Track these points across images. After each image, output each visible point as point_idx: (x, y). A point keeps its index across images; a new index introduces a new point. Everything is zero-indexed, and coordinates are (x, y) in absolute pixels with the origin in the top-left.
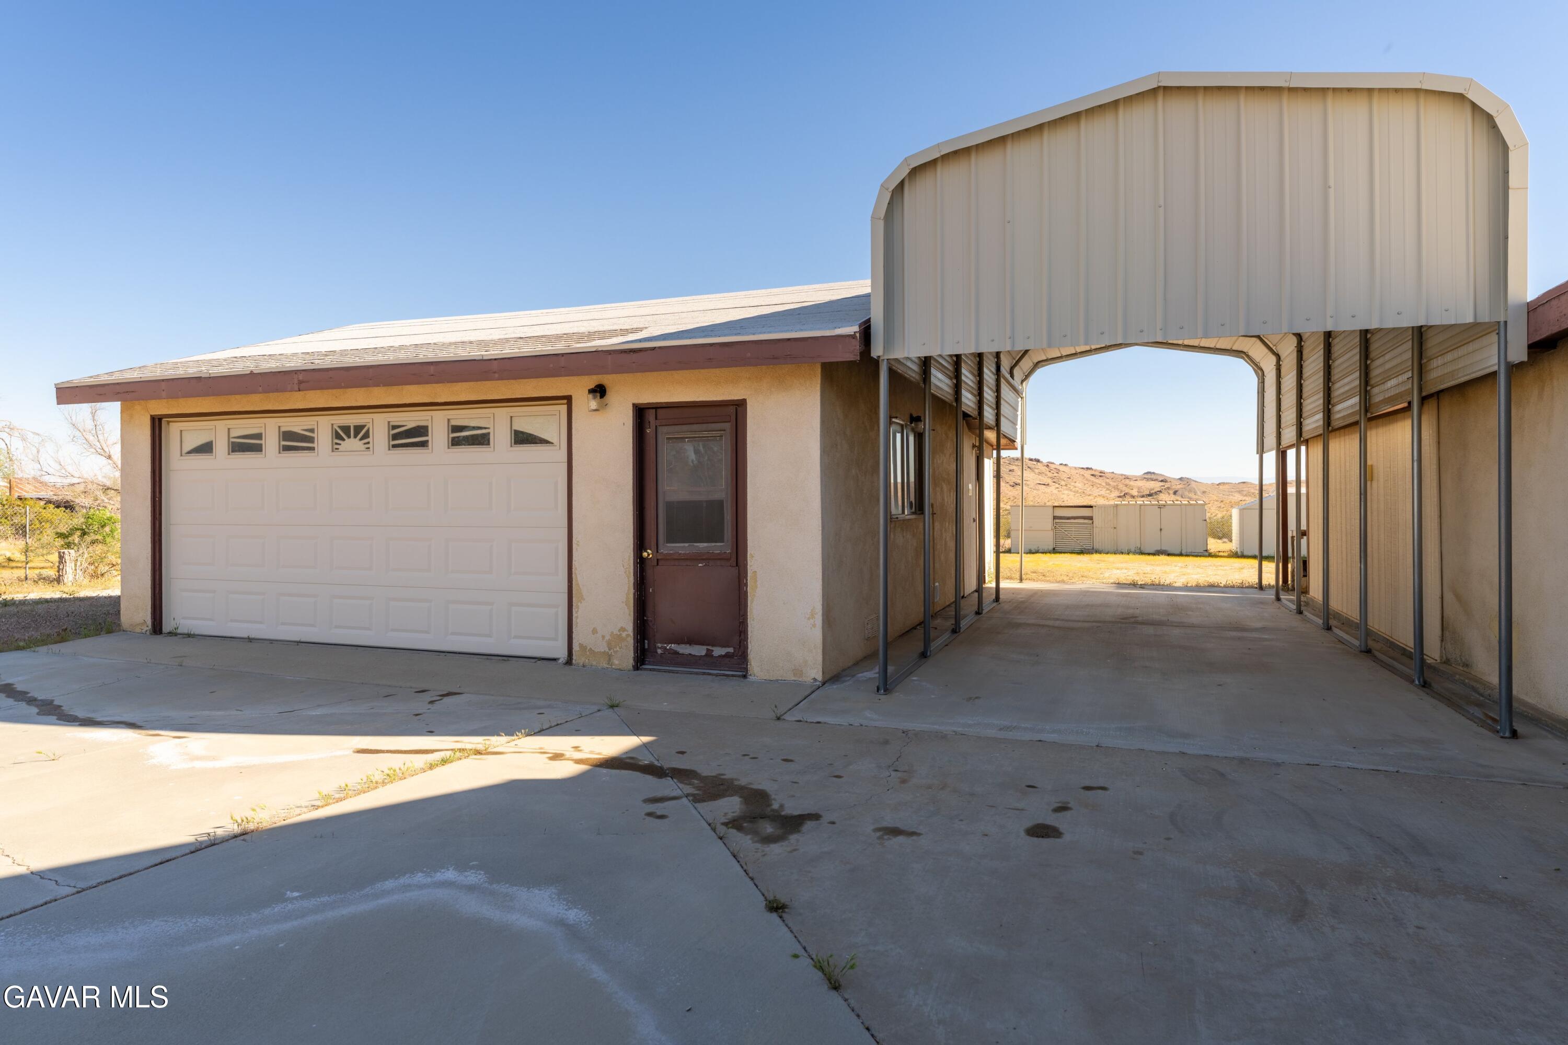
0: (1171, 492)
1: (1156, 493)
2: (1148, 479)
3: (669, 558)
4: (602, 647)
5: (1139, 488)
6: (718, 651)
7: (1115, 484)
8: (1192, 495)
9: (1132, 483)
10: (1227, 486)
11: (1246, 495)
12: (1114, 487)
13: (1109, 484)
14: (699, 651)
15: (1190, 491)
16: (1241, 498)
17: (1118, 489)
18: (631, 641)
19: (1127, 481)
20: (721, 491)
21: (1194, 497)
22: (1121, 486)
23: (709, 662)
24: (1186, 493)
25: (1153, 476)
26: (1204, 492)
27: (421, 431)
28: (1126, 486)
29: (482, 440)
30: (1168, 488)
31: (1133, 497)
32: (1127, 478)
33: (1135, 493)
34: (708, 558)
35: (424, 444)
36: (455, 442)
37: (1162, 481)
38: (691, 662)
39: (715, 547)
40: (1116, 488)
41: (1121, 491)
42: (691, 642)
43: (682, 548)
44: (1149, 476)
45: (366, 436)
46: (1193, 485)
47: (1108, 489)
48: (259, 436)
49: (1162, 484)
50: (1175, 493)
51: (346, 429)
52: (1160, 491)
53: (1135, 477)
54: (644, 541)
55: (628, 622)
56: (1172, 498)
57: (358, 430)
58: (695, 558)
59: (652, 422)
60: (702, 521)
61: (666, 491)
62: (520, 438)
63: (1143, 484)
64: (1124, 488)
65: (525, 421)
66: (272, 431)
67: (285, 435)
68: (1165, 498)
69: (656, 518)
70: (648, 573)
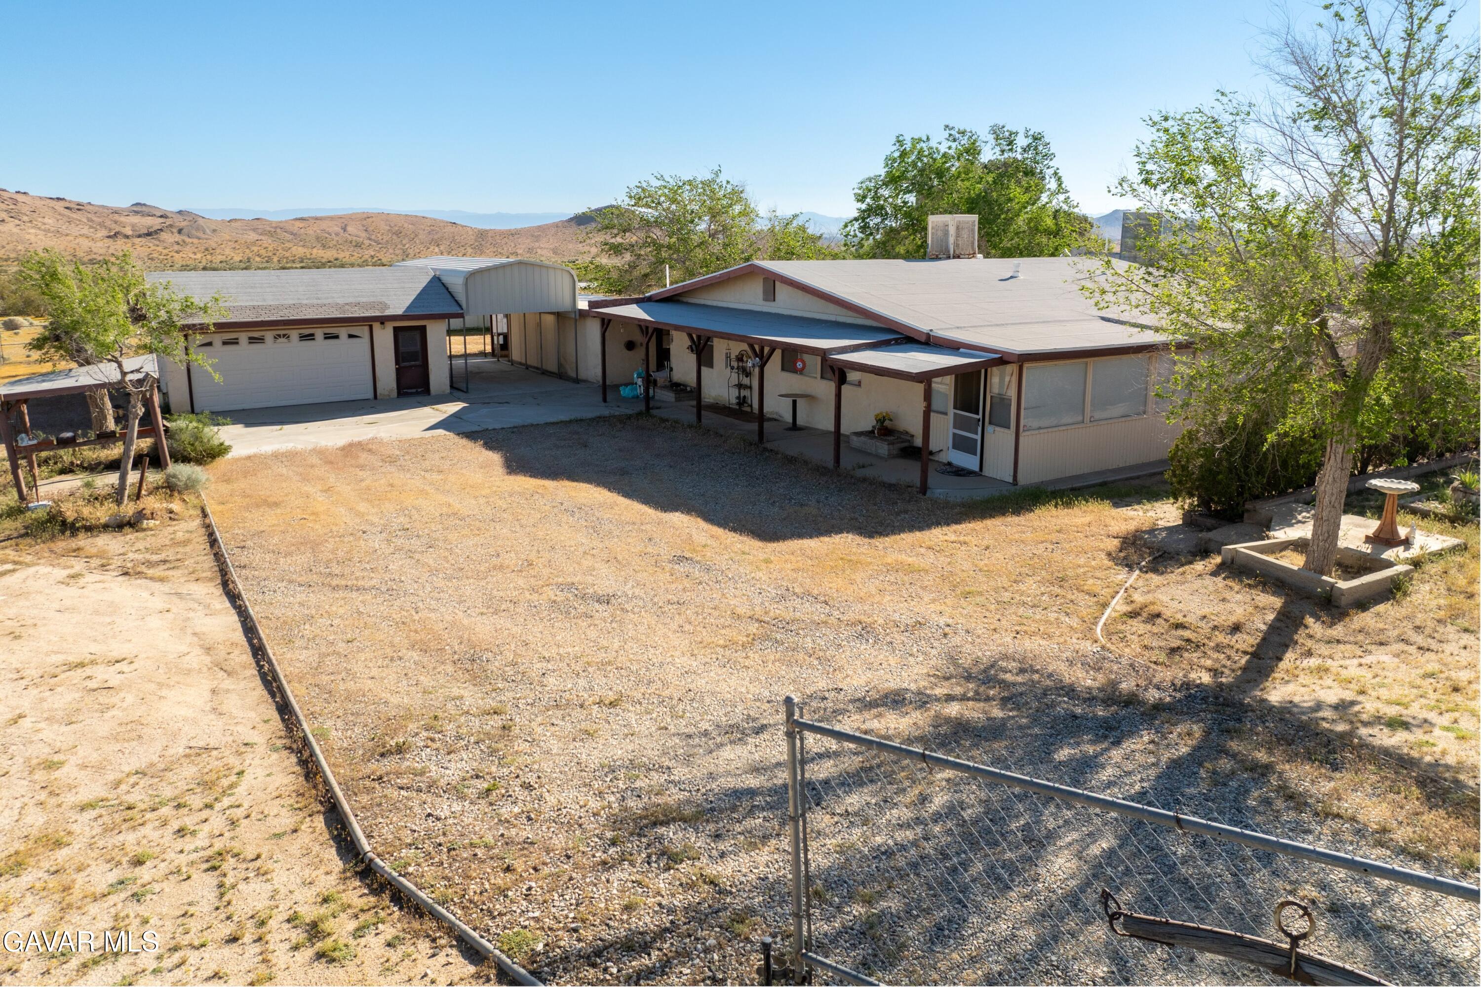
0: (175, 230)
1: (156, 232)
2: (137, 212)
3: (405, 367)
4: (386, 393)
5: (133, 226)
6: (419, 390)
7: (100, 220)
8: (200, 234)
9: (123, 219)
10: (239, 224)
11: (261, 234)
12: (100, 224)
13: (92, 221)
14: (413, 391)
15: (197, 229)
16: (257, 237)
17: (106, 227)
18: (395, 390)
19: (116, 217)
20: (418, 347)
21: (203, 236)
22: (108, 223)
23: (417, 393)
24: (194, 232)
25: (144, 209)
26: (214, 231)
27: (313, 335)
28: (116, 222)
29: (337, 337)
30: (171, 226)
31: (127, 237)
32: (116, 212)
33: (128, 231)
34: (415, 366)
35: (313, 339)
36: (326, 338)
37: (161, 216)
38: (411, 394)
39: (417, 363)
40: (102, 225)
41: (110, 230)
42: (411, 389)
43: (408, 364)
44: (139, 209)
45: (288, 337)
46: (201, 222)
47: (91, 227)
48: (237, 339)
49: (162, 220)
50: (180, 231)
51: (279, 336)
52: (161, 230)
53: (123, 210)
54: (397, 363)
55: (394, 385)
56: (178, 238)
57: (284, 335)
58: (411, 366)
59: (396, 330)
60: (413, 356)
61: (402, 349)
62: (351, 336)
63: (135, 219)
64: (113, 226)
65: (354, 331)
66: (243, 337)
67: (250, 338)
68: (168, 237)
69: (399, 357)
70: (398, 371)
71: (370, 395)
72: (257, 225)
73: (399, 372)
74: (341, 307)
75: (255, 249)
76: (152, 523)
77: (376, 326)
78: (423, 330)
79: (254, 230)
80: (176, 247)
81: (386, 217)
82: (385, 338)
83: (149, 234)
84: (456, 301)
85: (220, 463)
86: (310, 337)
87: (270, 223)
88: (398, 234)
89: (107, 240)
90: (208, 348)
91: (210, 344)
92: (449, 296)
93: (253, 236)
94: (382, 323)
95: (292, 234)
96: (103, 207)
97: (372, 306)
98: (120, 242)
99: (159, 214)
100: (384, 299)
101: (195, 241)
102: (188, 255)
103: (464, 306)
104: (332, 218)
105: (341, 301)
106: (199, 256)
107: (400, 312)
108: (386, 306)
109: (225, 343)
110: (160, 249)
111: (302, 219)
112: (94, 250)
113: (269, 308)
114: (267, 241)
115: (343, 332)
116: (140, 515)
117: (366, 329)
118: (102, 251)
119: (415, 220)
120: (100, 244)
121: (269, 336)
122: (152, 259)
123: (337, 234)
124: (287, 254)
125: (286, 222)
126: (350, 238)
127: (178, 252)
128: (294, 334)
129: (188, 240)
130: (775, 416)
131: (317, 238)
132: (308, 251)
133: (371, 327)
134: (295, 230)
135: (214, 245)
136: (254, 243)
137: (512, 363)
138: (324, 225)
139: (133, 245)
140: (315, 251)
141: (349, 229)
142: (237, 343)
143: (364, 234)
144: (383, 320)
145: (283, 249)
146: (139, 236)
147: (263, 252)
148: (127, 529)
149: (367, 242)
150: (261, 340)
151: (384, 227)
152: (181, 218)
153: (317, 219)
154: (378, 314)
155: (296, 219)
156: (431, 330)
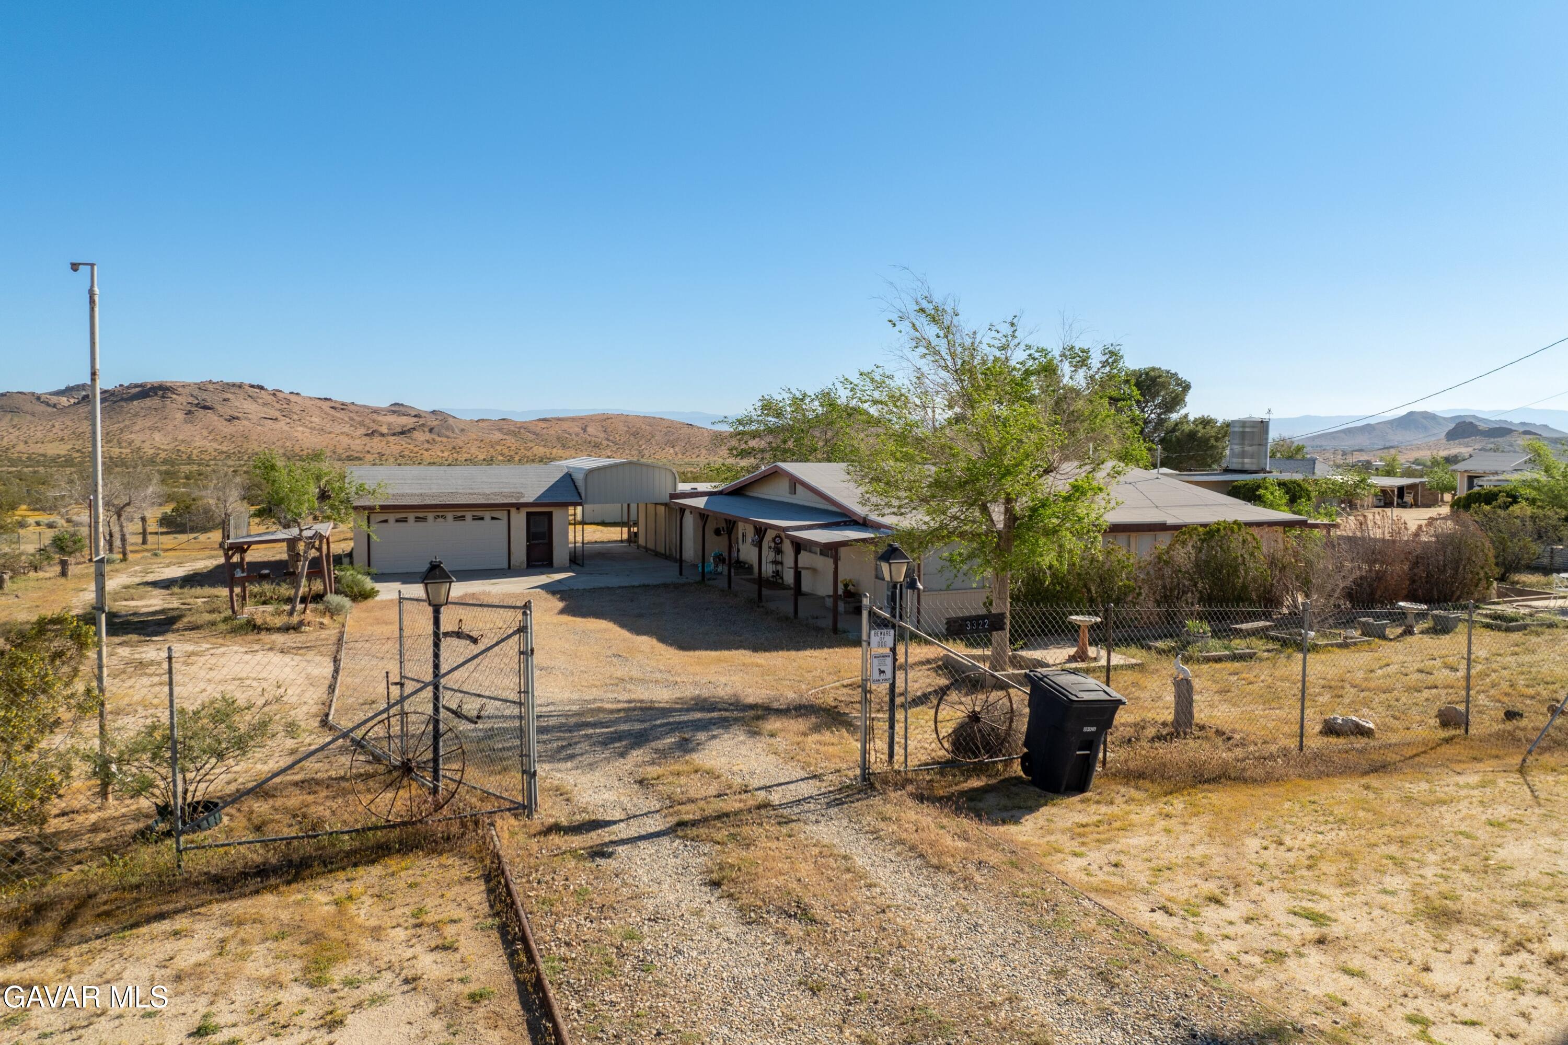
0: (426, 429)
1: (409, 431)
2: (394, 412)
3: (533, 544)
4: (518, 567)
5: (389, 424)
6: (545, 566)
7: (361, 419)
8: (449, 433)
9: (380, 418)
10: (486, 423)
11: (506, 434)
12: (360, 423)
13: (353, 420)
14: (540, 566)
15: (447, 429)
16: (501, 436)
17: (365, 426)
18: (526, 565)
19: (376, 416)
20: (546, 529)
21: (452, 435)
22: (367, 422)
24: (444, 431)
25: (401, 408)
26: (463, 430)
28: (374, 421)
30: (423, 425)
31: (383, 435)
32: (376, 411)
33: (384, 430)
34: (542, 544)
36: (473, 521)
37: (416, 416)
39: (544, 542)
40: (362, 424)
41: (368, 428)
42: (538, 564)
44: (397, 409)
45: (445, 519)
46: (451, 421)
47: (351, 426)
48: (407, 518)
49: (416, 419)
50: (431, 430)
51: (438, 516)
52: (414, 429)
53: (382, 409)
54: (528, 541)
55: (524, 558)
56: (428, 436)
57: (442, 516)
58: (539, 544)
60: (541, 536)
61: (533, 530)
62: (493, 518)
63: (391, 419)
64: (372, 425)
65: (495, 514)
66: (411, 516)
67: (418, 518)
68: (420, 436)
69: (530, 536)
70: (529, 547)
71: (506, 566)
72: (503, 425)
73: (529, 549)
74: (486, 495)
75: (499, 448)
76: (307, 628)
77: (513, 511)
78: (550, 515)
79: (500, 430)
80: (426, 446)
81: (624, 419)
82: (519, 520)
83: (403, 433)
84: (578, 492)
85: (370, 602)
86: (462, 518)
87: (516, 423)
88: (635, 434)
89: (364, 438)
90: (384, 525)
91: (386, 521)
92: (574, 489)
93: (498, 436)
94: (518, 509)
95: (534, 434)
96: (365, 406)
97: (511, 495)
98: (376, 439)
99: (414, 413)
100: (522, 490)
101: (444, 440)
102: (436, 452)
103: (584, 497)
104: (573, 419)
105: (488, 491)
106: (446, 454)
107: (531, 500)
108: (522, 495)
109: (397, 521)
110: (411, 447)
111: (545, 420)
112: (353, 447)
113: (432, 495)
114: (510, 440)
115: (487, 515)
116: (301, 623)
117: (505, 513)
118: (359, 448)
119: (653, 422)
120: (358, 442)
121: (430, 516)
122: (403, 457)
123: (577, 435)
124: (529, 454)
125: (531, 422)
126: (589, 439)
127: (427, 450)
128: (450, 516)
129: (437, 439)
131: (558, 438)
132: (547, 451)
133: (509, 511)
134: (538, 430)
135: (461, 444)
136: (498, 443)
137: (639, 547)
138: (565, 426)
139: (388, 442)
140: (555, 451)
141: (589, 429)
142: (407, 521)
143: (603, 435)
144: (518, 506)
145: (525, 449)
146: (394, 435)
147: (506, 451)
148: (292, 631)
149: (605, 443)
150: (424, 519)
151: (622, 428)
152: (434, 417)
153: (559, 419)
154: (514, 501)
155: (540, 420)
156: (557, 515)
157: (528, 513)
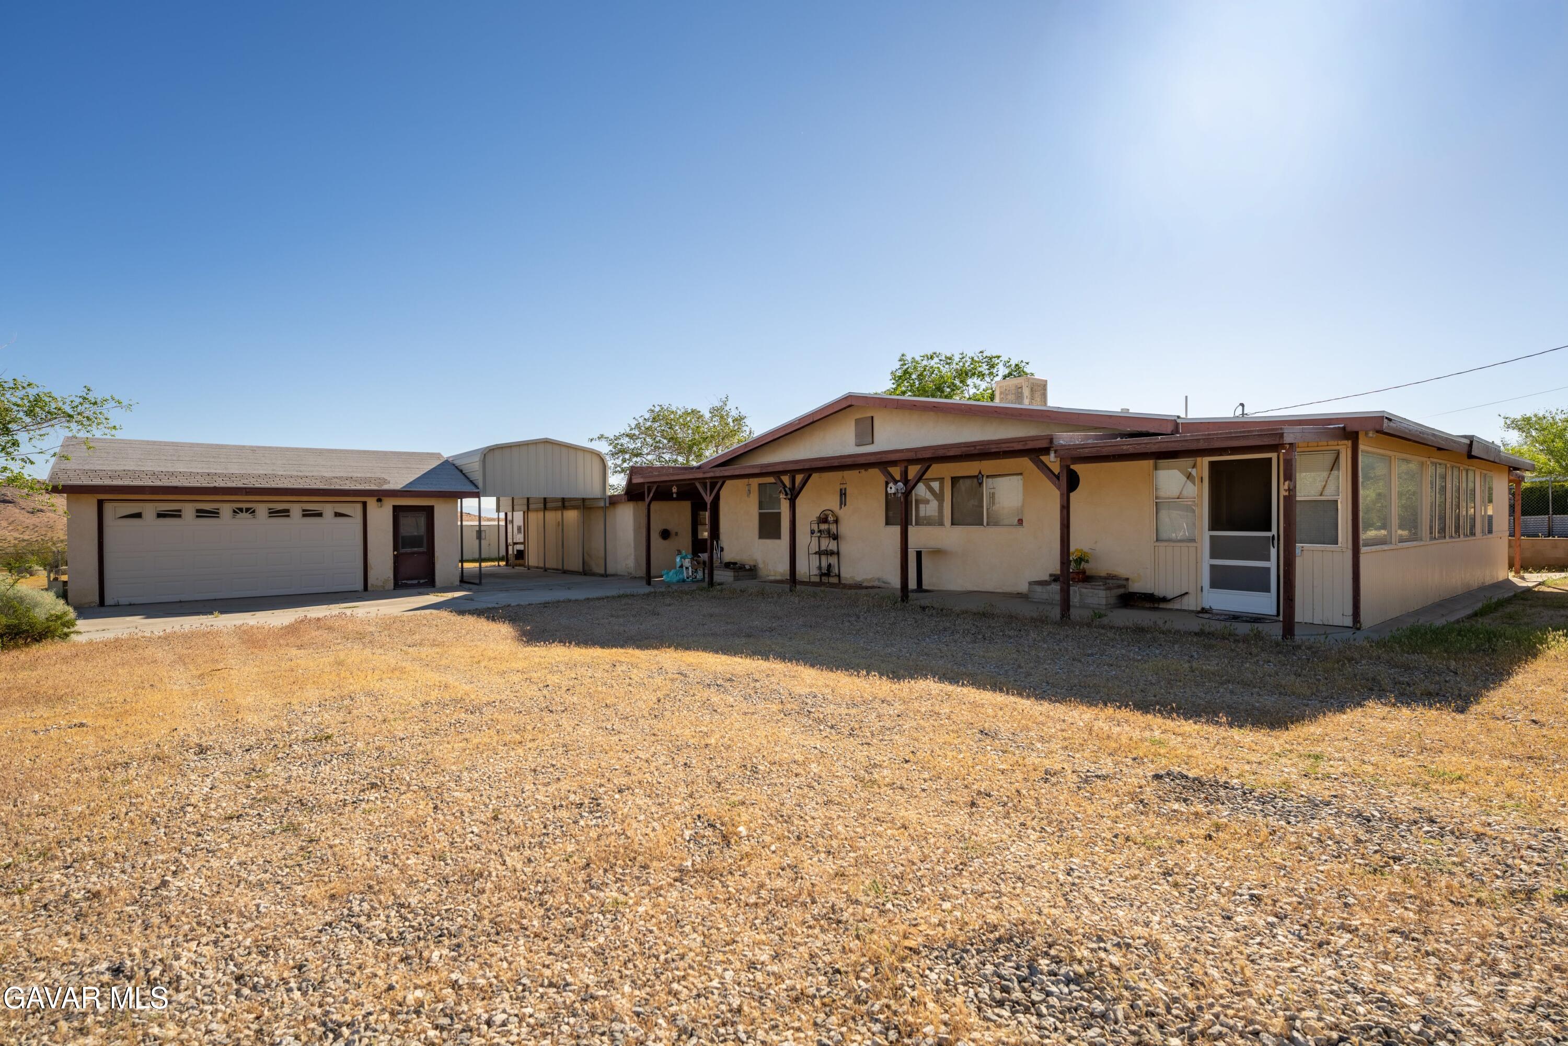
3: (403, 554)
4: (381, 584)
6: (422, 581)
14: (415, 582)
18: (392, 581)
20: (422, 530)
23: (419, 585)
27: (288, 511)
29: (320, 515)
34: (418, 553)
35: (288, 516)
36: (304, 516)
38: (412, 585)
39: (421, 550)
42: (412, 579)
43: (409, 550)
45: (254, 512)
48: (180, 511)
51: (241, 510)
54: (395, 548)
55: (390, 574)
57: (247, 510)
58: (414, 553)
59: (398, 511)
60: (414, 541)
61: (402, 532)
62: (337, 515)
65: (342, 508)
66: (189, 508)
67: (198, 511)
69: (399, 541)
70: (397, 559)
71: (360, 586)
73: (397, 561)
74: (326, 479)
77: (372, 503)
78: (429, 510)
82: (382, 519)
84: (471, 482)
86: (284, 511)
90: (134, 522)
91: (138, 515)
92: (463, 477)
94: (379, 500)
97: (367, 480)
100: (385, 472)
103: (480, 485)
105: (328, 475)
107: (399, 487)
108: (385, 481)
109: (160, 515)
113: (230, 476)
115: (327, 507)
117: (359, 507)
121: (226, 509)
128: (262, 508)
130: (876, 583)
133: (365, 504)
142: (180, 516)
144: (380, 495)
150: (213, 514)
154: (374, 487)
156: (441, 510)
157: (395, 508)
